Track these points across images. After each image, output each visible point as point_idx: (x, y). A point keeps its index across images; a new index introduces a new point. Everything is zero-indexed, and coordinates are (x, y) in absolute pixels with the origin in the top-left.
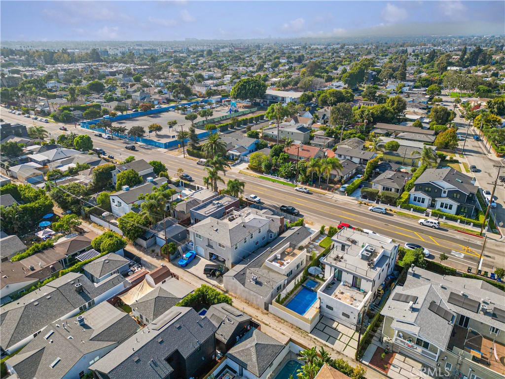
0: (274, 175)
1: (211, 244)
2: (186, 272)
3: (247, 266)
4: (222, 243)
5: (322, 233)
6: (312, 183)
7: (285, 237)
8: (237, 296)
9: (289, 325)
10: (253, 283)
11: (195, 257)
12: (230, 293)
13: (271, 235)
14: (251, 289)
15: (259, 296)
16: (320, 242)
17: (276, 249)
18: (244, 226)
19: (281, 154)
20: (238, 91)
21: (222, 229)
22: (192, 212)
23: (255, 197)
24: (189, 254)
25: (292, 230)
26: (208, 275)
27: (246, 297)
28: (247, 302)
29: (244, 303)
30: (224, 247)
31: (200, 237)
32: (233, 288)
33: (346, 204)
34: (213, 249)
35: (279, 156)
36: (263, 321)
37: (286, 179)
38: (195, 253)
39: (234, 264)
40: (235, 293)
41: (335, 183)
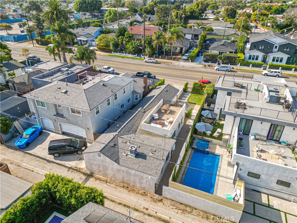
0: (122, 53)
1: (60, 112)
2: (27, 155)
3: (117, 133)
4: (76, 107)
5: (185, 90)
6: (157, 55)
7: (155, 96)
8: (109, 179)
9: (201, 213)
10: (132, 156)
11: (41, 133)
12: (97, 176)
13: (136, 96)
14: (130, 166)
15: (145, 176)
16: (187, 99)
17: (149, 109)
18: (103, 85)
19: (126, 33)
20: (80, 5)
21: (73, 89)
22: (35, 81)
23: (109, 68)
24: (30, 130)
25: (159, 89)
26: (56, 155)
27: (123, 178)
28: (126, 185)
29: (121, 189)
30: (79, 113)
31: (42, 104)
32: (101, 169)
33: (193, 68)
34: (64, 118)
35: (124, 35)
36: (159, 215)
37: (134, 54)
38: (40, 127)
39: (97, 135)
40: (105, 175)
41: (177, 55)
